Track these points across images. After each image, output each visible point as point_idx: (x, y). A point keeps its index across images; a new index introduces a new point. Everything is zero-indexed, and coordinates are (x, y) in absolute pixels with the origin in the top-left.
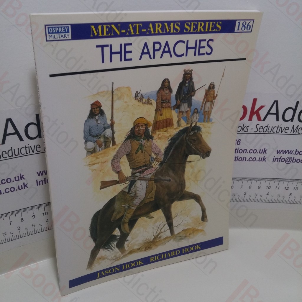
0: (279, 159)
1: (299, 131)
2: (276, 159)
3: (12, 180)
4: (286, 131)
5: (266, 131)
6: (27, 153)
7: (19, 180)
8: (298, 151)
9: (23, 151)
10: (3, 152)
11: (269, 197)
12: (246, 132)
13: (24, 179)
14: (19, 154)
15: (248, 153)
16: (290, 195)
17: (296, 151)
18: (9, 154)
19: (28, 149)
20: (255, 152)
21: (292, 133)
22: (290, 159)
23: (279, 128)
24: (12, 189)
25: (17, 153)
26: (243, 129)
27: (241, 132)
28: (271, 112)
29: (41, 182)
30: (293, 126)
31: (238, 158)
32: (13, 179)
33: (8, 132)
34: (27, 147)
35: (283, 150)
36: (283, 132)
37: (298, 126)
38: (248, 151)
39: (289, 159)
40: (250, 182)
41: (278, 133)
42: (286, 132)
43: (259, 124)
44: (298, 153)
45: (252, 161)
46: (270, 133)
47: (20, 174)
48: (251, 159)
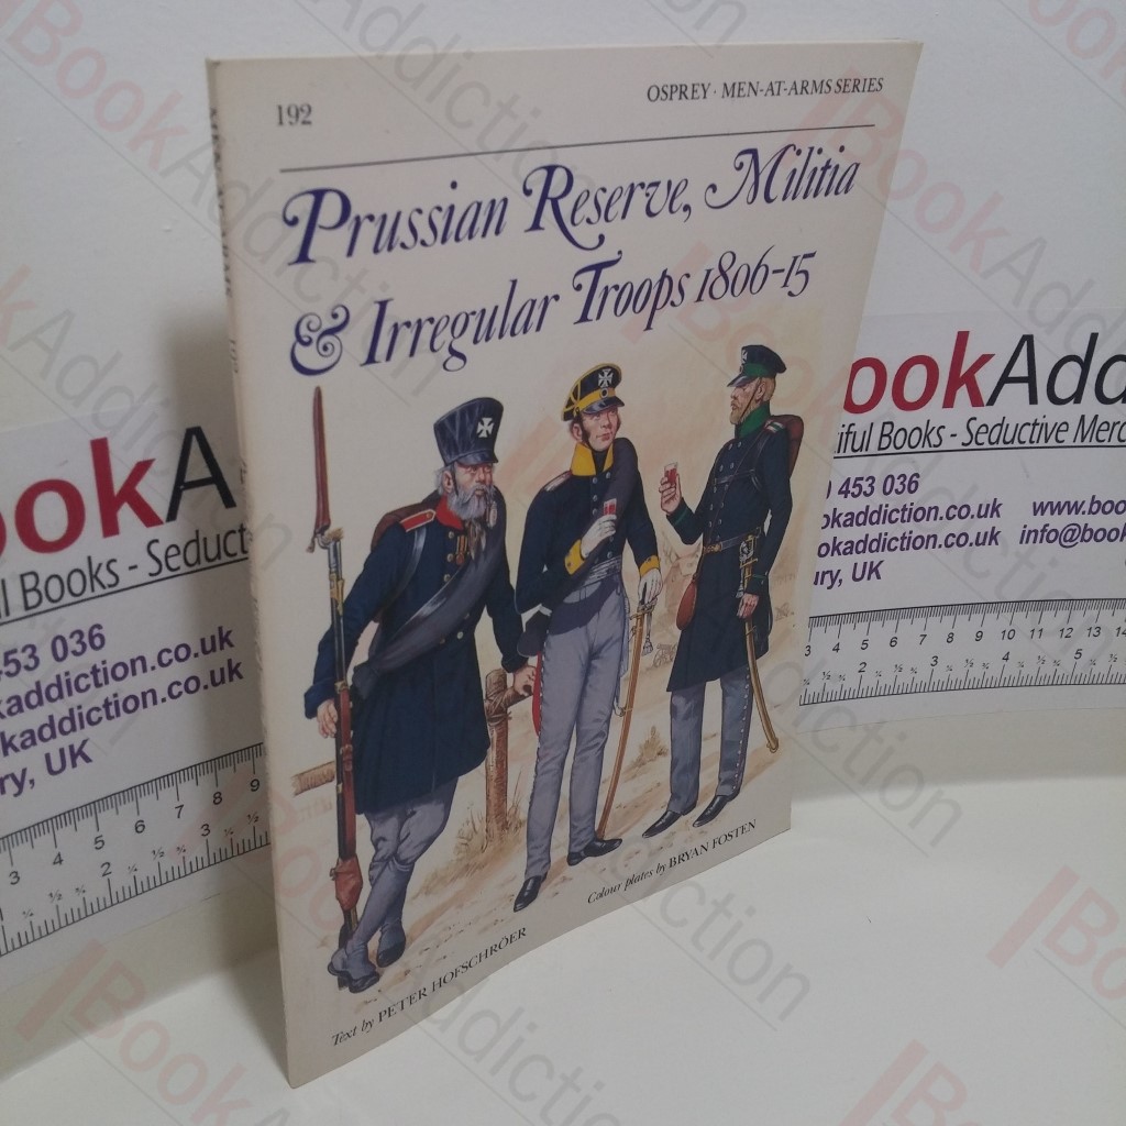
1: (1100, 433)
2: (1030, 532)
3: (193, 652)
4: (1061, 436)
5: (997, 441)
6: (244, 552)
7: (214, 649)
8: (1098, 502)
9: (234, 543)
10: (168, 549)
11: (1011, 669)
12: (935, 446)
13: (231, 645)
15: (941, 518)
16: (1078, 656)
18: (187, 554)
20: (960, 511)
21: (1078, 442)
22: (1074, 531)
23: (1038, 428)
24: (192, 685)
25: (212, 553)
26: (927, 436)
27: (919, 448)
28: (1012, 374)
30: (1083, 417)
31: (910, 538)
32: (195, 647)
33: (189, 478)
35: (1051, 503)
36: (1052, 442)
37: (1096, 417)
38: (942, 512)
39: (1070, 533)
40: (948, 620)
41: (1035, 445)
42: (1060, 439)
43: (975, 419)
44: (1098, 506)
45: (955, 545)
46: (1010, 445)
47: (220, 629)
48: (951, 540)
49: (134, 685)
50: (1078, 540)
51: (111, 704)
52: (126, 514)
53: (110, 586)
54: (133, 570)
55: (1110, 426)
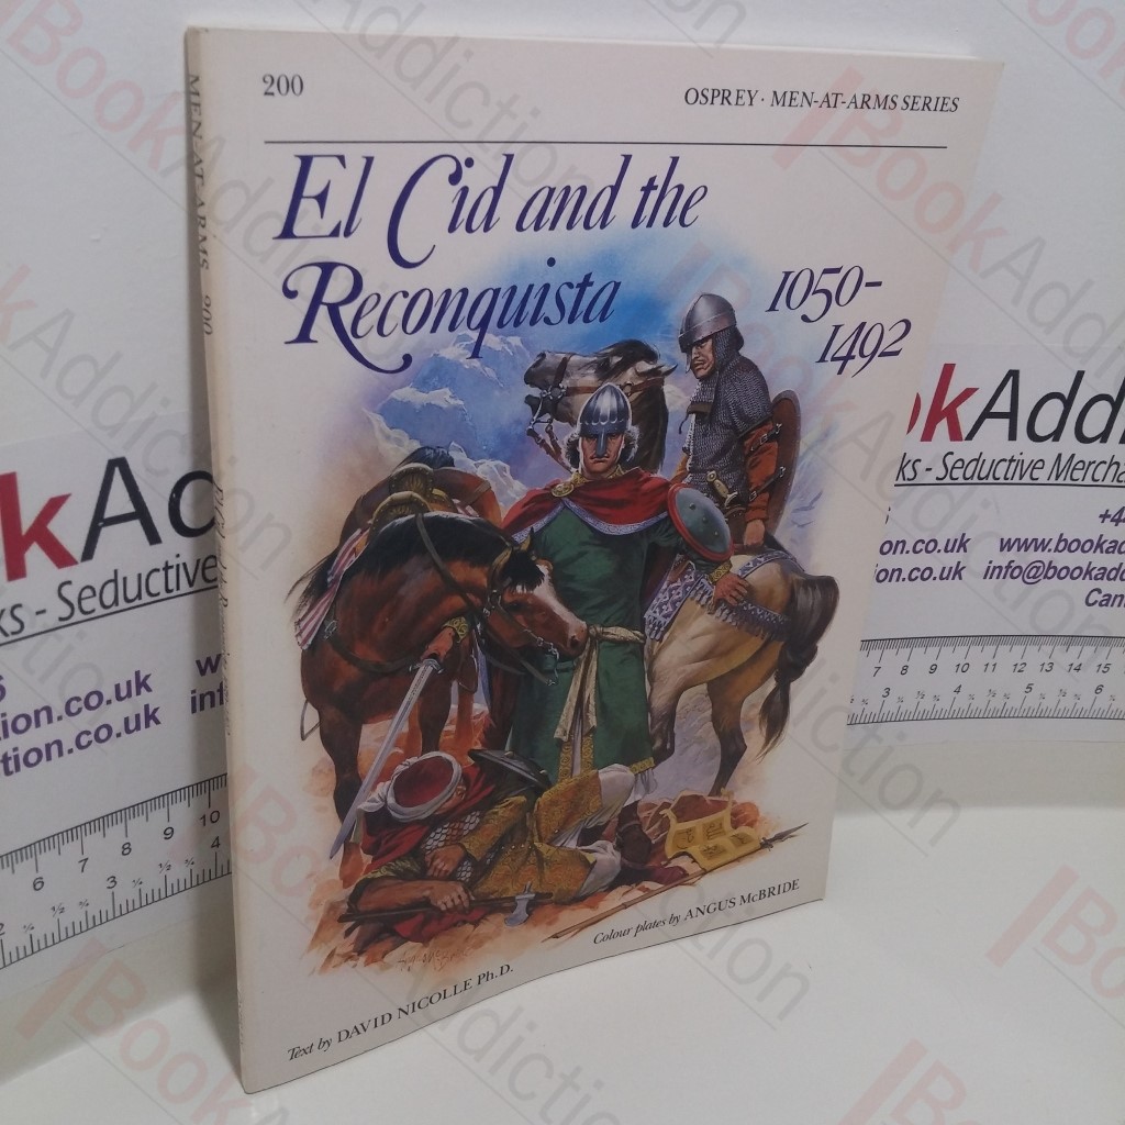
0: (1004, 570)
1: (1075, 471)
2: (995, 568)
3: (106, 698)
4: (1036, 473)
5: (972, 476)
6: (168, 591)
7: (129, 695)
9: (157, 583)
10: (83, 589)
13: (149, 690)
14: (139, 596)
15: (907, 552)
16: (1028, 690)
17: (1060, 541)
18: (104, 596)
19: (172, 573)
20: (930, 546)
21: (1052, 480)
22: (1038, 568)
23: (1014, 464)
24: (103, 734)
25: (132, 593)
26: (902, 469)
28: (994, 410)
29: (208, 699)
30: (1060, 455)
32: (109, 693)
33: (109, 513)
34: (172, 567)
35: (1019, 540)
36: (1026, 479)
37: (1073, 456)
38: (909, 547)
39: (1034, 570)
40: (905, 652)
41: (1009, 481)
42: (1035, 476)
43: (952, 453)
44: (1065, 544)
45: (919, 579)
46: (984, 481)
47: (137, 673)
48: (915, 574)
49: (37, 737)
50: (1041, 577)
51: (10, 758)
52: (35, 556)
53: (13, 633)
54: (41, 616)
55: (1086, 466)
